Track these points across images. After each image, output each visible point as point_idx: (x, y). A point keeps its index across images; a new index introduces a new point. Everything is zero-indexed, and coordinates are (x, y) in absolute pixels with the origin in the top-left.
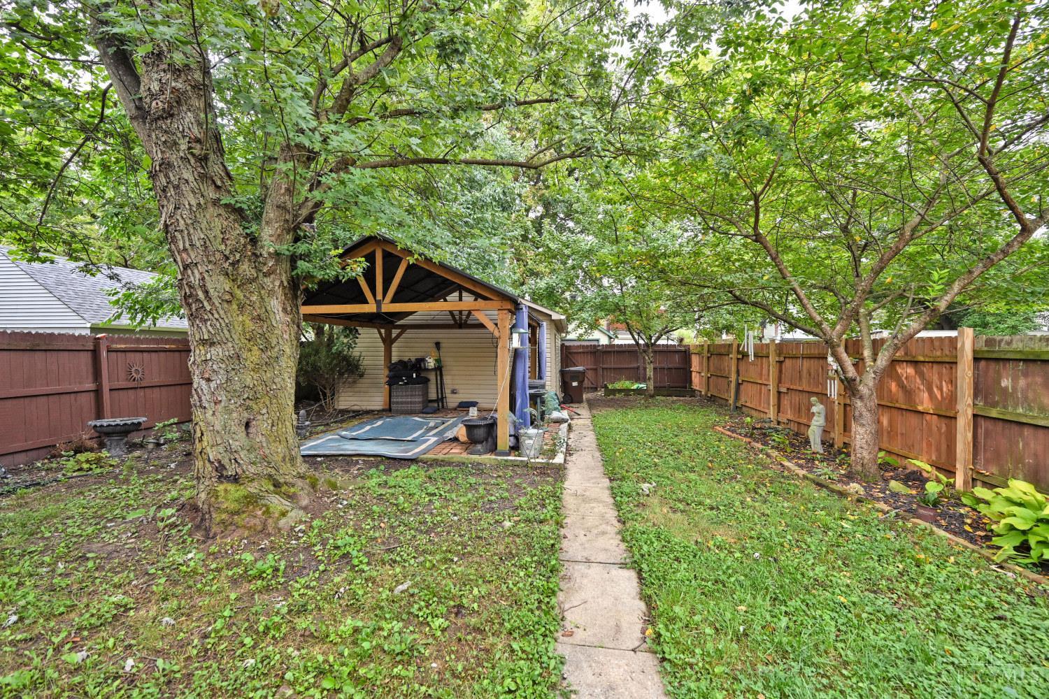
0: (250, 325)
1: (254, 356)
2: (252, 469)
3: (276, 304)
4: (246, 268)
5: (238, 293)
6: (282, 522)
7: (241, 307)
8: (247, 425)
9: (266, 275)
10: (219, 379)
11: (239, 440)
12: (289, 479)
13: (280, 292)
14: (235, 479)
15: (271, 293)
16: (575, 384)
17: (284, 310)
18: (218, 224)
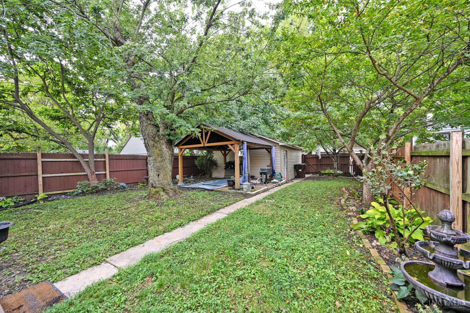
0: (158, 152)
1: (159, 159)
2: (158, 185)
3: (164, 147)
4: (157, 139)
5: (155, 144)
6: (162, 198)
7: (156, 148)
8: (158, 175)
9: (161, 140)
10: (152, 164)
11: (156, 178)
12: (168, 189)
13: (165, 144)
14: (155, 187)
15: (163, 144)
16: (300, 170)
17: (167, 148)
18: (151, 129)
